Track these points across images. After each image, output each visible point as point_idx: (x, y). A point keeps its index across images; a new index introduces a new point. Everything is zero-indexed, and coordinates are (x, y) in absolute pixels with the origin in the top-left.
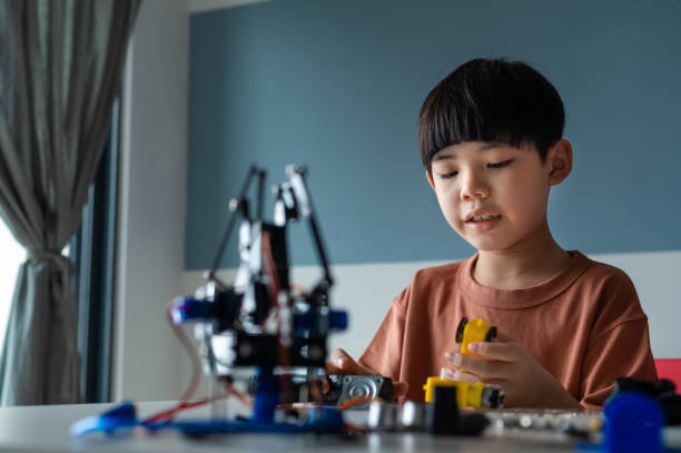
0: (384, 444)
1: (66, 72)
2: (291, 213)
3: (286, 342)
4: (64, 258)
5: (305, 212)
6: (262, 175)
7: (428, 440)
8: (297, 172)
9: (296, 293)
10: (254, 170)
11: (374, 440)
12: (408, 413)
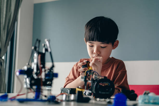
0: (66, 104)
1: (4, 16)
2: (46, 50)
3: (44, 80)
4: (2, 59)
5: (49, 50)
6: (39, 41)
7: (76, 103)
8: (48, 40)
9: (46, 69)
10: (37, 40)
11: (64, 103)
12: (72, 97)
